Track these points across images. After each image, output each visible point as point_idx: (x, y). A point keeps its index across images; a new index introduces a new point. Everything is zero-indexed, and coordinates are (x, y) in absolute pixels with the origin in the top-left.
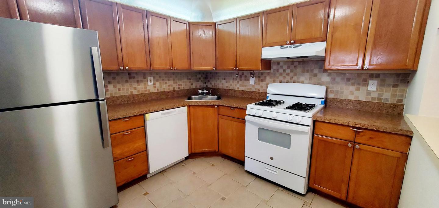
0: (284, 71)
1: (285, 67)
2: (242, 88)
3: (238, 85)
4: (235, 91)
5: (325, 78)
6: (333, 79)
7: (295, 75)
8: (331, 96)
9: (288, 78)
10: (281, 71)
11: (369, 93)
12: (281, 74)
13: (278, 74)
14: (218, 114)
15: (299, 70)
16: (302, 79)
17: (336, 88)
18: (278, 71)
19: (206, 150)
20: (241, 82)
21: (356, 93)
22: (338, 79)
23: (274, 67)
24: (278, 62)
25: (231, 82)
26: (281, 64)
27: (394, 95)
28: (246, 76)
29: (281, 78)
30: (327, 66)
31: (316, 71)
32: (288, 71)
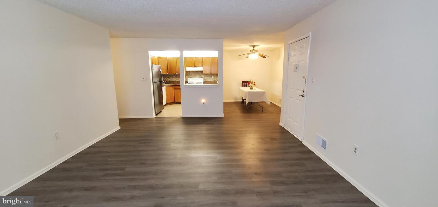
0: (192, 74)
1: (192, 73)
2: (177, 80)
3: (175, 79)
4: (174, 81)
5: (203, 76)
6: (205, 76)
7: (195, 75)
8: (205, 80)
9: (193, 76)
10: (191, 74)
11: (212, 79)
12: (191, 75)
13: (190, 75)
14: (174, 89)
15: (196, 74)
16: (197, 76)
17: (206, 78)
18: (190, 74)
19: (171, 102)
20: (176, 78)
21: (210, 79)
22: (206, 76)
23: (189, 73)
24: (190, 72)
25: (172, 78)
26: (191, 72)
27: (216, 79)
28: (178, 76)
29: (191, 76)
30: (204, 73)
31: (201, 74)
32: (193, 74)
